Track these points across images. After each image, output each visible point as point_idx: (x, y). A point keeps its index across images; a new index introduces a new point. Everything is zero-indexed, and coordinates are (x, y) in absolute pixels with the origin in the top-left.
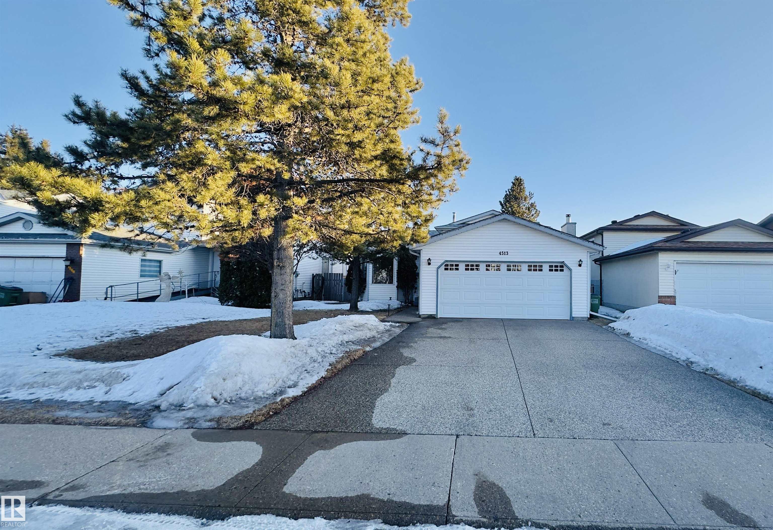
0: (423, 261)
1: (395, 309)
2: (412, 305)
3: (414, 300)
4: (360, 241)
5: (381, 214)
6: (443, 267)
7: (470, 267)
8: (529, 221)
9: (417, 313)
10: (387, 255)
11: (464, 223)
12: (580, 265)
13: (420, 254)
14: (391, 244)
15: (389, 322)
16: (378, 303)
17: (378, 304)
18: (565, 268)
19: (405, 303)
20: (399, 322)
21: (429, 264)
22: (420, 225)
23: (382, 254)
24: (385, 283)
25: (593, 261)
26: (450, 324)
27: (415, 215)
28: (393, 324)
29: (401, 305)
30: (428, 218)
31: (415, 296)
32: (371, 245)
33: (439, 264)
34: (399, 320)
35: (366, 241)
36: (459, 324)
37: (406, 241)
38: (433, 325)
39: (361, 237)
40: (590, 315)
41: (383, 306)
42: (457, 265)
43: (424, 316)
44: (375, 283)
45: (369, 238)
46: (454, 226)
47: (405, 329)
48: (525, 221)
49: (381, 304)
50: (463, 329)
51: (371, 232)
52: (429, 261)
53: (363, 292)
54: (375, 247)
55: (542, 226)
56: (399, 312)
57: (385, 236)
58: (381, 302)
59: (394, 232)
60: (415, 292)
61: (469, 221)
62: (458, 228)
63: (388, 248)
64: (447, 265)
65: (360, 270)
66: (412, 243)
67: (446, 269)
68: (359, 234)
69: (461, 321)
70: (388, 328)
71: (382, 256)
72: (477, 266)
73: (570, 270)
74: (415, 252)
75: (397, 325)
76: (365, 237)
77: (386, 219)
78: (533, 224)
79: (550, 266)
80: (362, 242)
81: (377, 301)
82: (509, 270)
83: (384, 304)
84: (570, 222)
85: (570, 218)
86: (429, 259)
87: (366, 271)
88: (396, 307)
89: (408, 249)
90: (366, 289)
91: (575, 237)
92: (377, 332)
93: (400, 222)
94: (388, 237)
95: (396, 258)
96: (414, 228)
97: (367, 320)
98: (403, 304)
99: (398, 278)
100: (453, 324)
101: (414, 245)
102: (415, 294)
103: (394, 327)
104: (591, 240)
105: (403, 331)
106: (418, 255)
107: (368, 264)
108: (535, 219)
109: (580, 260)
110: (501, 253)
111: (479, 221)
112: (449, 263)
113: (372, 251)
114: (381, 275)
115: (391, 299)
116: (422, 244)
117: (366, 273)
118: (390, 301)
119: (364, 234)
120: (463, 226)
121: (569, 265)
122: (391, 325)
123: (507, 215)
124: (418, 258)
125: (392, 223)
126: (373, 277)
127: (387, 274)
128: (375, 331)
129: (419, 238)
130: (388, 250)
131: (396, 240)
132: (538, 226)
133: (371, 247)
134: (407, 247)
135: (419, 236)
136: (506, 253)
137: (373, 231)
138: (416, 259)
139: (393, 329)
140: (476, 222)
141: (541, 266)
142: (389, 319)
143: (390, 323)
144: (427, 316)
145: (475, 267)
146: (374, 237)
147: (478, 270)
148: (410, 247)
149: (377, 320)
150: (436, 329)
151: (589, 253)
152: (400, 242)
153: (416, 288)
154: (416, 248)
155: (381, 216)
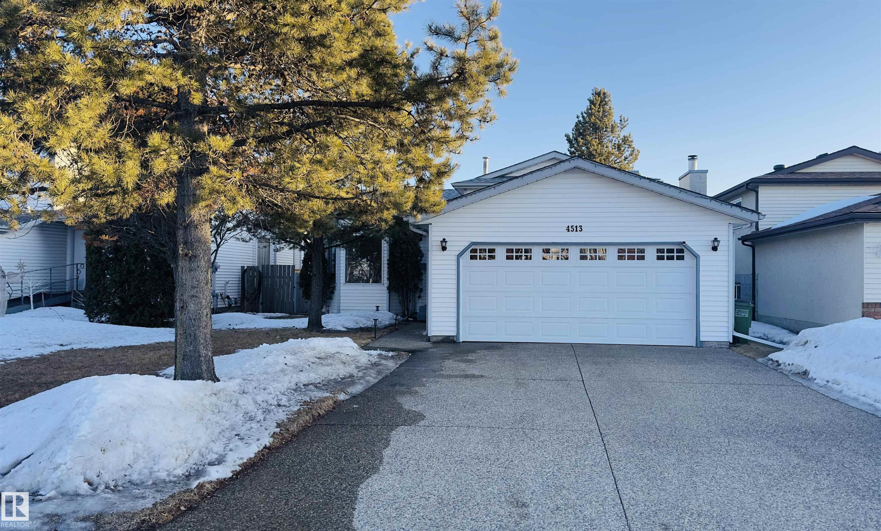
0: (434, 244)
1: (386, 327)
2: (415, 320)
3: (418, 311)
4: (325, 211)
5: (362, 163)
6: (468, 254)
7: (514, 254)
8: (620, 170)
9: (424, 334)
10: (372, 233)
11: (502, 176)
12: (715, 249)
13: (427, 231)
14: (379, 215)
15: (375, 349)
16: (356, 316)
17: (357, 318)
18: (686, 254)
19: (403, 316)
20: (393, 350)
21: (444, 249)
22: (429, 183)
23: (362, 232)
24: (367, 281)
25: (739, 239)
26: (481, 353)
27: (419, 164)
28: (384, 353)
29: (396, 320)
30: (443, 169)
31: (419, 304)
32: (342, 216)
33: (462, 249)
34: (393, 346)
35: (336, 210)
36: (497, 352)
37: (405, 211)
38: (451, 354)
39: (327, 203)
40: (734, 337)
41: (365, 321)
42: (492, 251)
43: (434, 339)
44: (350, 282)
45: (340, 204)
46: (486, 181)
47: (403, 361)
48: (613, 171)
49: (362, 319)
50: (505, 361)
51: (343, 194)
52: (444, 244)
53: (331, 298)
54: (350, 219)
55: (644, 178)
56: (391, 331)
57: (369, 203)
58: (362, 314)
59: (385, 194)
60: (420, 297)
61: (511, 173)
62: (494, 186)
63: (373, 222)
64: (474, 251)
65: (324, 260)
66: (415, 213)
67: (473, 258)
68: (323, 198)
69: (500, 348)
70: (374, 360)
71: (362, 236)
72: (526, 251)
73: (696, 257)
74: (419, 227)
75: (391, 354)
76: (333, 203)
77: (370, 172)
78: (628, 176)
79: (659, 251)
80: (329, 212)
81: (355, 313)
82: (583, 258)
83: (368, 319)
84: (696, 169)
85: (696, 162)
86: (444, 239)
87: (334, 260)
88: (387, 323)
89: (407, 223)
90: (336, 292)
91: (705, 197)
92: (358, 367)
93: (394, 177)
94: (373, 204)
95: (387, 239)
96: (417, 187)
97: (339, 347)
98: (399, 317)
99: (390, 273)
100: (486, 352)
101: (419, 216)
102: (420, 301)
103: (386, 358)
104: (735, 202)
105: (401, 365)
106: (424, 233)
107: (338, 249)
108: (631, 165)
109: (716, 239)
110: (570, 229)
111: (531, 173)
112: (478, 247)
113: (345, 227)
114: (359, 268)
115: (377, 310)
116: (432, 215)
117: (335, 265)
118: (377, 313)
119: (332, 199)
120: (503, 182)
121: (694, 249)
122: (380, 355)
123: (580, 160)
124: (423, 238)
125: (380, 180)
126: (346, 270)
127: (369, 266)
128: (353, 366)
129: (427, 205)
130: (373, 225)
131: (388, 209)
132: (637, 179)
133: (343, 219)
134: (405, 219)
135: (427, 201)
136: (579, 229)
137: (348, 193)
138: (421, 240)
139: (383, 362)
140: (525, 175)
141: (643, 251)
142: (377, 344)
143: (378, 352)
144: (440, 338)
145: (523, 254)
146: (350, 204)
147: (527, 259)
148: (411, 220)
149: (355, 345)
150: (458, 361)
151: (731, 227)
152: (394, 212)
153: (421, 290)
154: (422, 220)
155: (361, 168)
